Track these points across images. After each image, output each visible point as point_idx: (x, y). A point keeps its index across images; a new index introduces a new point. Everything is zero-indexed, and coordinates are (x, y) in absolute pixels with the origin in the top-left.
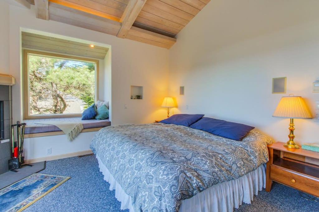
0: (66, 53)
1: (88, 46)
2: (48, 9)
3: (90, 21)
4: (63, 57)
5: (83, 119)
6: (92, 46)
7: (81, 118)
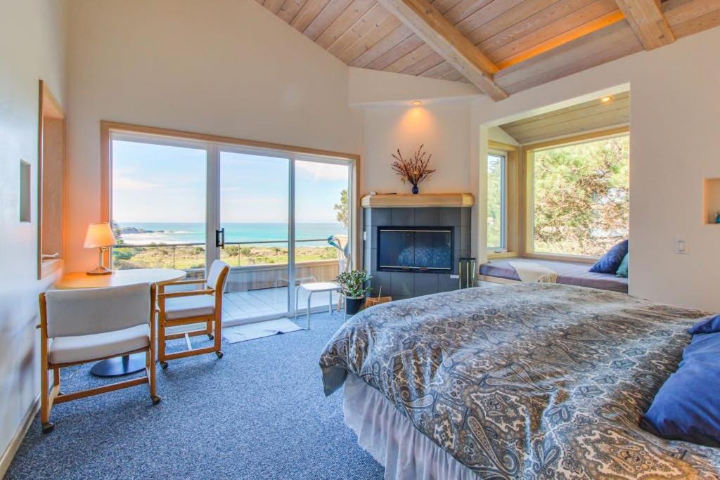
0: (582, 130)
1: (597, 103)
2: (496, 85)
3: (560, 61)
4: (579, 140)
5: (592, 271)
6: (606, 100)
7: (590, 268)
